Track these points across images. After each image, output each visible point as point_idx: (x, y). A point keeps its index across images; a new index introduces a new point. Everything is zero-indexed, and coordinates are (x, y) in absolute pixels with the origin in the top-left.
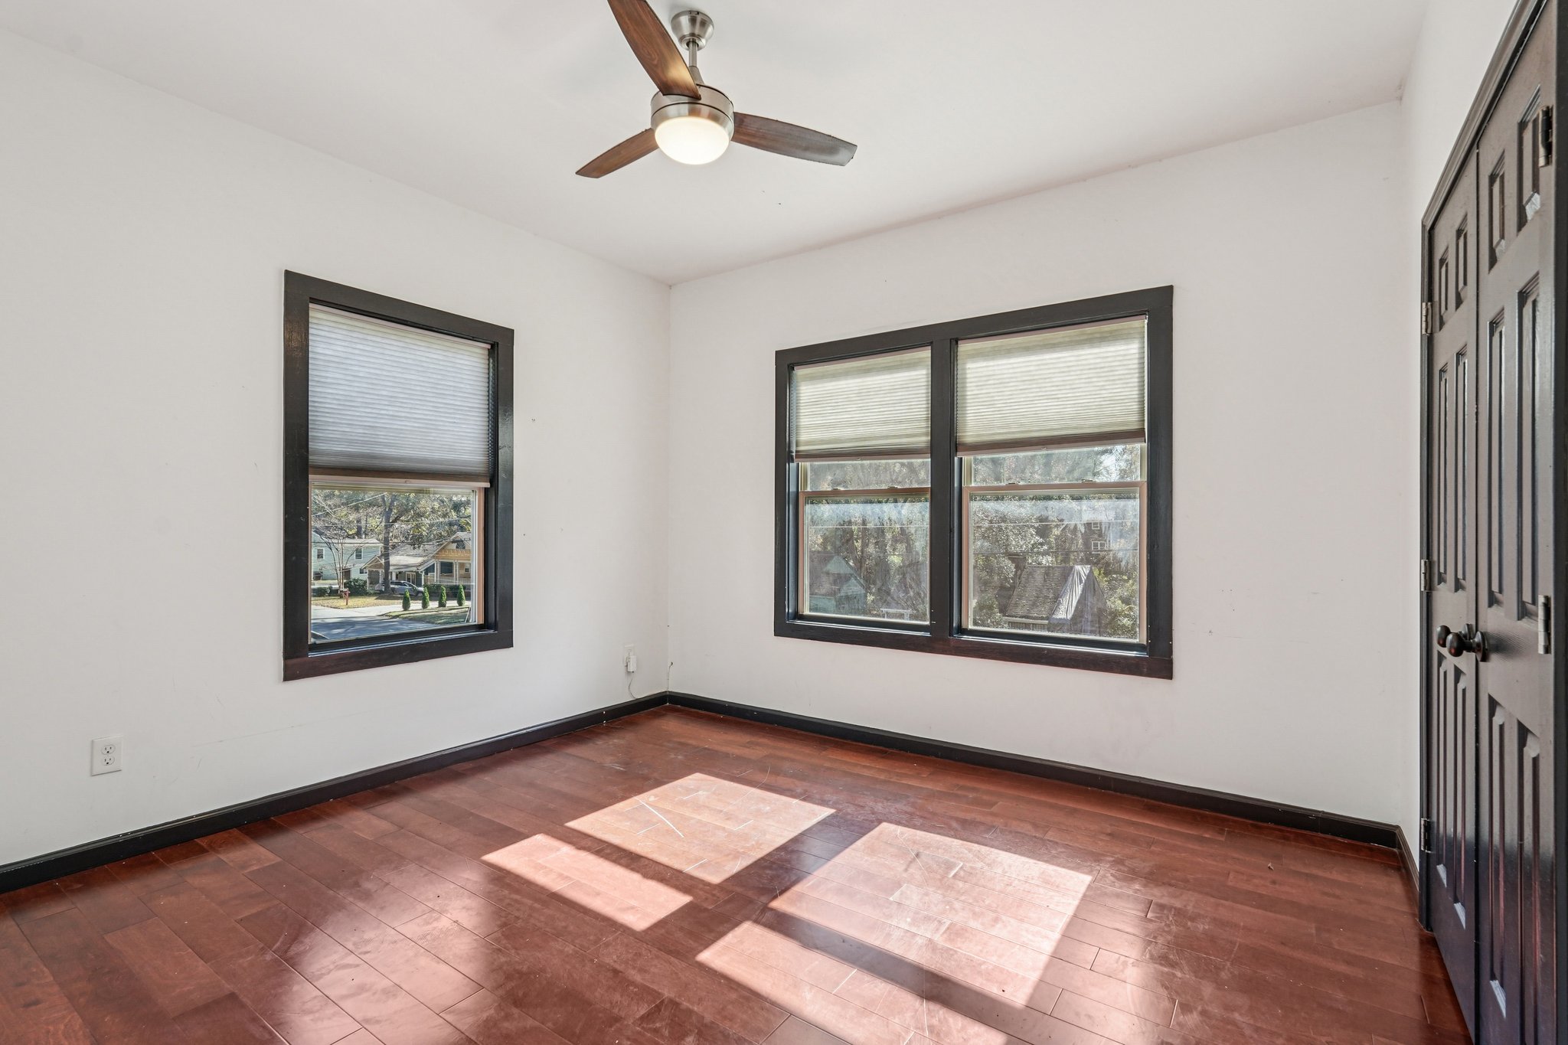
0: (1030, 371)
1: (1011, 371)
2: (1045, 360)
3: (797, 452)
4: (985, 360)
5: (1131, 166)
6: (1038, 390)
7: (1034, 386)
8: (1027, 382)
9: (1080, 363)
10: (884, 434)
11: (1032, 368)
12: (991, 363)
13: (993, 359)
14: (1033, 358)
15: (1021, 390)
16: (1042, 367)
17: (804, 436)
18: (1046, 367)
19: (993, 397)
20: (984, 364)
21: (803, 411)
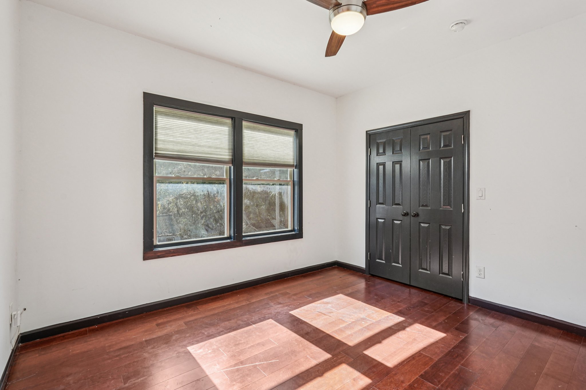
0: (265, 139)
1: (260, 137)
2: (270, 136)
3: (155, 153)
4: (251, 131)
5: (294, 84)
6: (268, 146)
7: (267, 145)
8: (265, 143)
9: (279, 140)
10: (210, 152)
11: (266, 138)
12: (253, 132)
13: (254, 131)
14: (266, 134)
15: (263, 145)
16: (269, 139)
17: (160, 145)
18: (270, 139)
19: (254, 145)
20: (251, 132)
21: (159, 131)
